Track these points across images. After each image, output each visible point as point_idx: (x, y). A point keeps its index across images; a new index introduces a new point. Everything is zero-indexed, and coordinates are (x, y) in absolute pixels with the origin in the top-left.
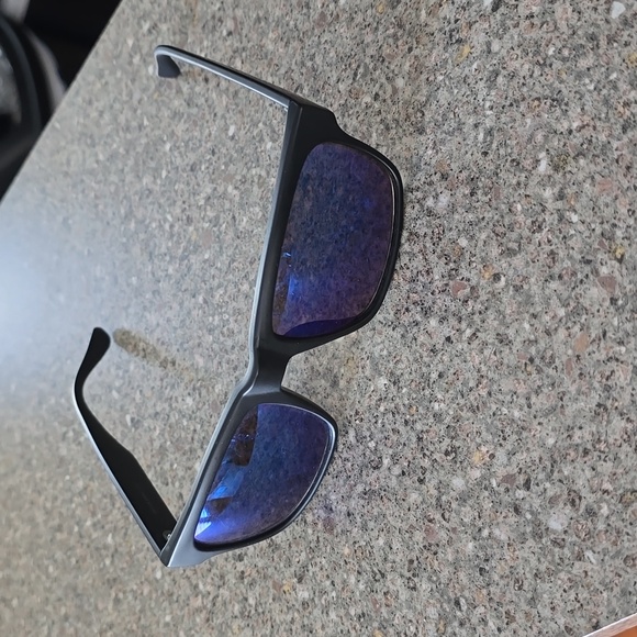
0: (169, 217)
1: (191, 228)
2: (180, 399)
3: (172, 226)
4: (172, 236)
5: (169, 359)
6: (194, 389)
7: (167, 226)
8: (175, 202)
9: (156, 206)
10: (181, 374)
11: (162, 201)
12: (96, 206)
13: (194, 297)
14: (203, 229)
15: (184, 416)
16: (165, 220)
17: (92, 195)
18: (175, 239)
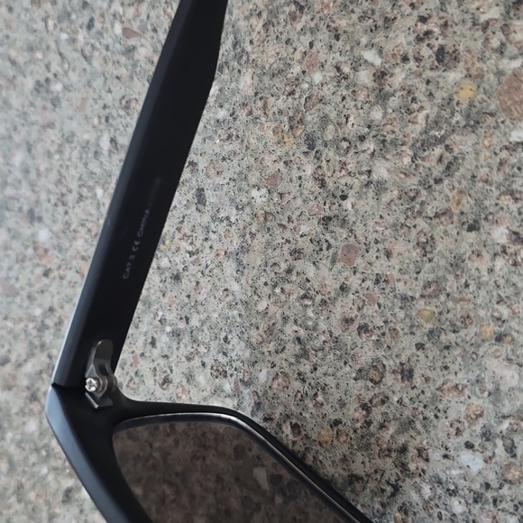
0: (370, 56)
1: (453, 76)
2: (435, 455)
3: (381, 75)
4: (382, 97)
5: (390, 364)
6: (487, 435)
7: (365, 77)
8: (389, 22)
9: (324, 35)
10: (435, 399)
11: (343, 23)
12: (130, 51)
13: (471, 228)
14: (499, 73)
15: (453, 493)
16: (357, 64)
17: (118, 29)
18: (394, 102)
